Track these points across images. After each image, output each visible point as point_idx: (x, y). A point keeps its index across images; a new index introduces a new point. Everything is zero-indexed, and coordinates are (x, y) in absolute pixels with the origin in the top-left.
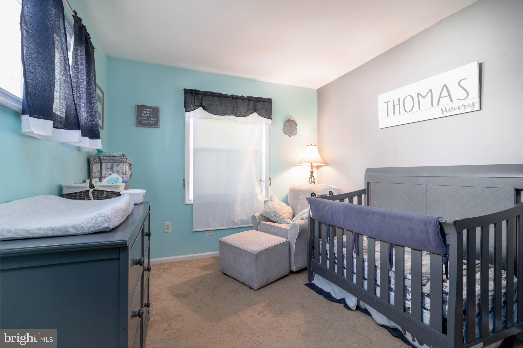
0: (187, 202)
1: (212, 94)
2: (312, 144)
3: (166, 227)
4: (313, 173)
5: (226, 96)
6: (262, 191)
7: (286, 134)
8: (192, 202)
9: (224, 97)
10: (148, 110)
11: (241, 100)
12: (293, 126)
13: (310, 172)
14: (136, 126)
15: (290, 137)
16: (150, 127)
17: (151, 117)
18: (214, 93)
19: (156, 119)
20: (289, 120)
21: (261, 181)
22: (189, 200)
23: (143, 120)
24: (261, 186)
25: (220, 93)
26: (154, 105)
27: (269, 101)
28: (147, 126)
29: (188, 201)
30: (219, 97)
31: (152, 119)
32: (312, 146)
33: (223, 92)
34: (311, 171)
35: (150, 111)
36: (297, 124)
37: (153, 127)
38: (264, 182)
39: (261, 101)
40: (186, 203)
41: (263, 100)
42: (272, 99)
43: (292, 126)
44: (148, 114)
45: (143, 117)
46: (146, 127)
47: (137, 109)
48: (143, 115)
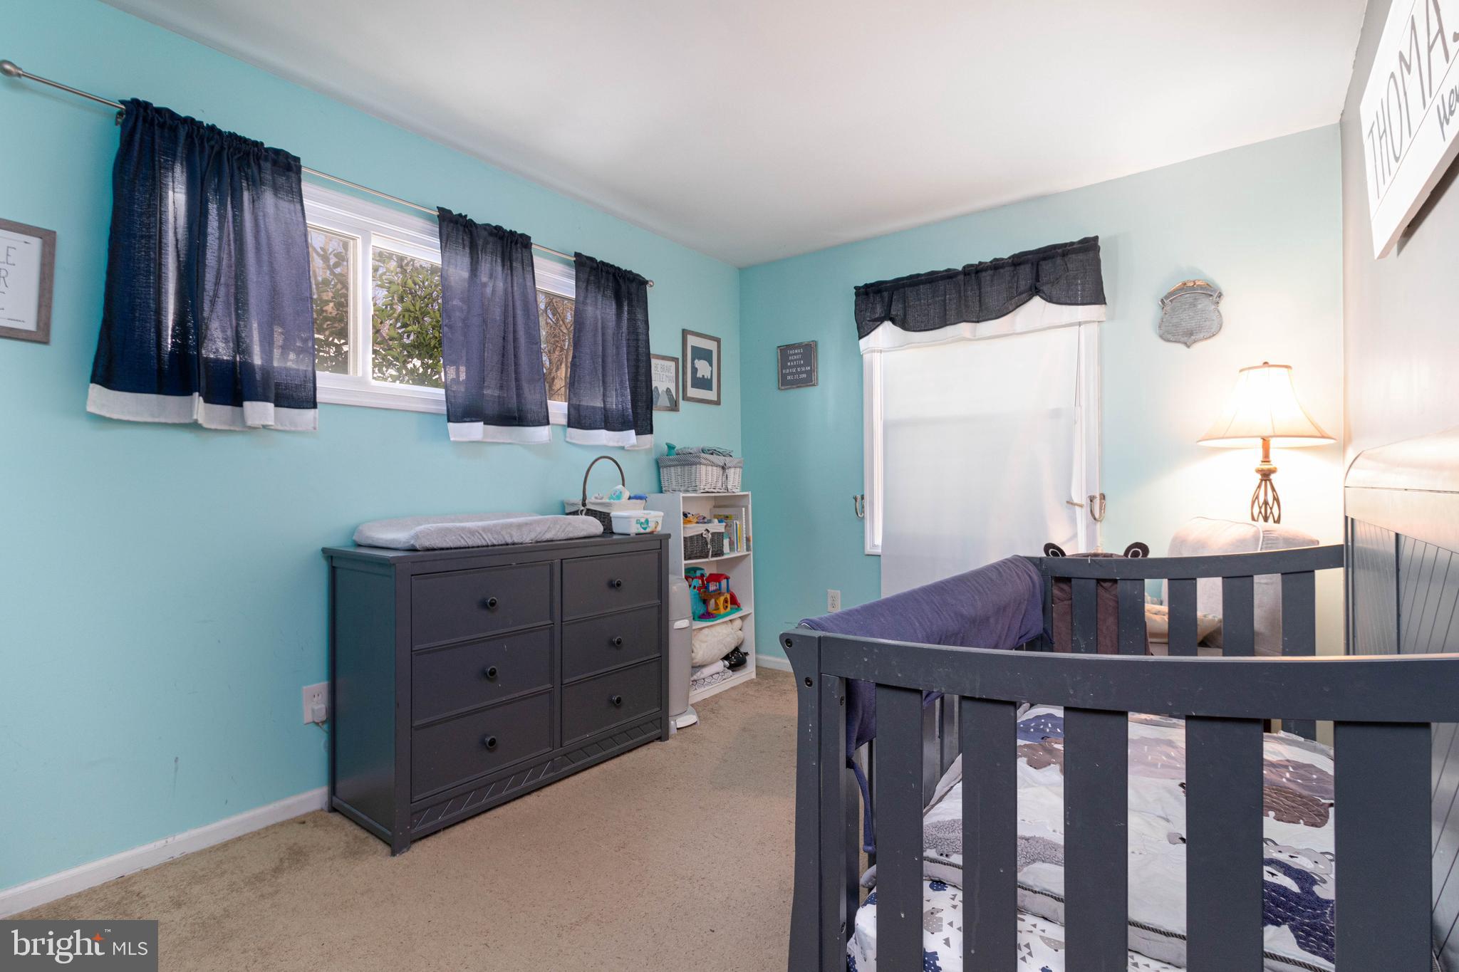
0: (869, 550)
1: (914, 281)
2: (1266, 363)
3: (830, 601)
4: (1273, 477)
5: (950, 275)
6: (1075, 536)
7: (1168, 341)
8: (879, 551)
9: (942, 280)
10: (796, 351)
11: (990, 272)
12: (1204, 304)
13: (1258, 471)
14: (779, 389)
15: (1188, 347)
16: (801, 387)
17: (800, 366)
18: (918, 275)
19: (809, 368)
20: (1184, 288)
21: (1070, 503)
22: (874, 546)
23: (789, 374)
24: (1073, 520)
25: (932, 271)
26: (804, 338)
27: (1089, 246)
28: (794, 386)
29: (870, 548)
30: (930, 283)
31: (803, 369)
32: (1266, 369)
33: (941, 267)
34: (1266, 467)
35: (798, 354)
36: (1224, 293)
37: (803, 387)
38: (1084, 510)
39: (1053, 257)
40: (866, 552)
41: (1060, 251)
42: (1096, 238)
43: (1195, 306)
44: (796, 360)
45: (791, 367)
46: (794, 388)
47: (779, 354)
48: (789, 364)
